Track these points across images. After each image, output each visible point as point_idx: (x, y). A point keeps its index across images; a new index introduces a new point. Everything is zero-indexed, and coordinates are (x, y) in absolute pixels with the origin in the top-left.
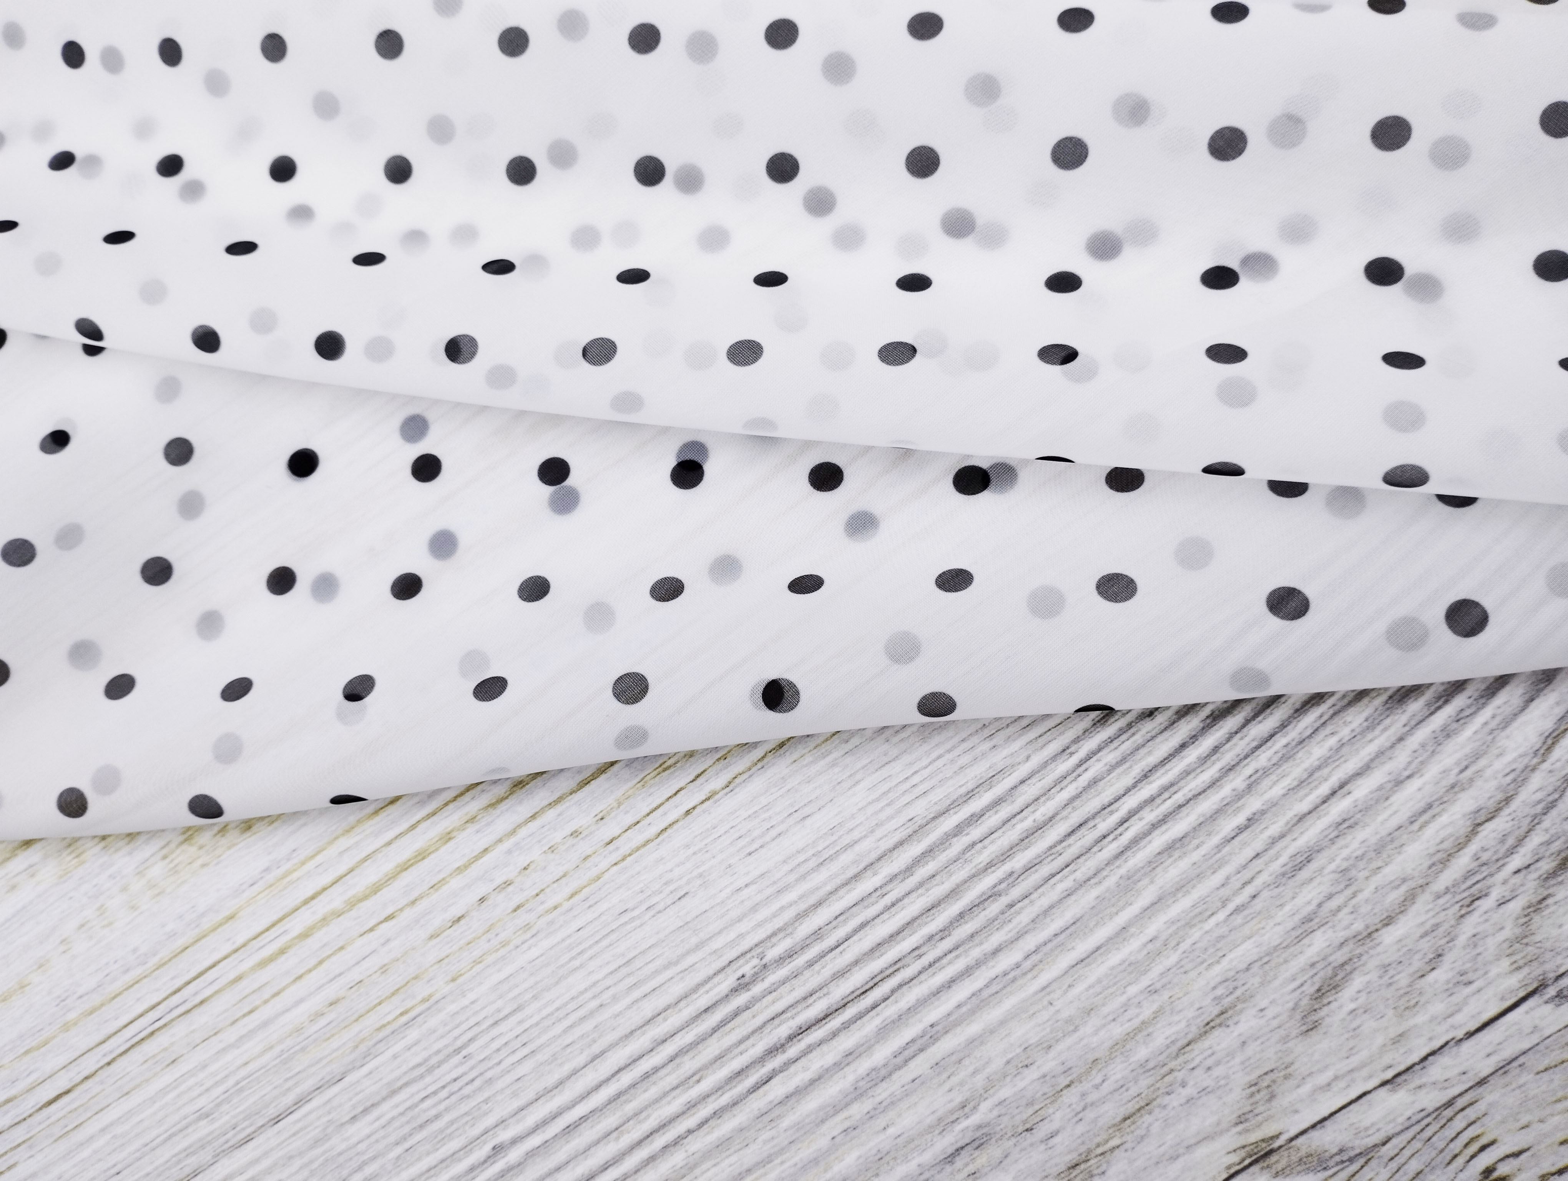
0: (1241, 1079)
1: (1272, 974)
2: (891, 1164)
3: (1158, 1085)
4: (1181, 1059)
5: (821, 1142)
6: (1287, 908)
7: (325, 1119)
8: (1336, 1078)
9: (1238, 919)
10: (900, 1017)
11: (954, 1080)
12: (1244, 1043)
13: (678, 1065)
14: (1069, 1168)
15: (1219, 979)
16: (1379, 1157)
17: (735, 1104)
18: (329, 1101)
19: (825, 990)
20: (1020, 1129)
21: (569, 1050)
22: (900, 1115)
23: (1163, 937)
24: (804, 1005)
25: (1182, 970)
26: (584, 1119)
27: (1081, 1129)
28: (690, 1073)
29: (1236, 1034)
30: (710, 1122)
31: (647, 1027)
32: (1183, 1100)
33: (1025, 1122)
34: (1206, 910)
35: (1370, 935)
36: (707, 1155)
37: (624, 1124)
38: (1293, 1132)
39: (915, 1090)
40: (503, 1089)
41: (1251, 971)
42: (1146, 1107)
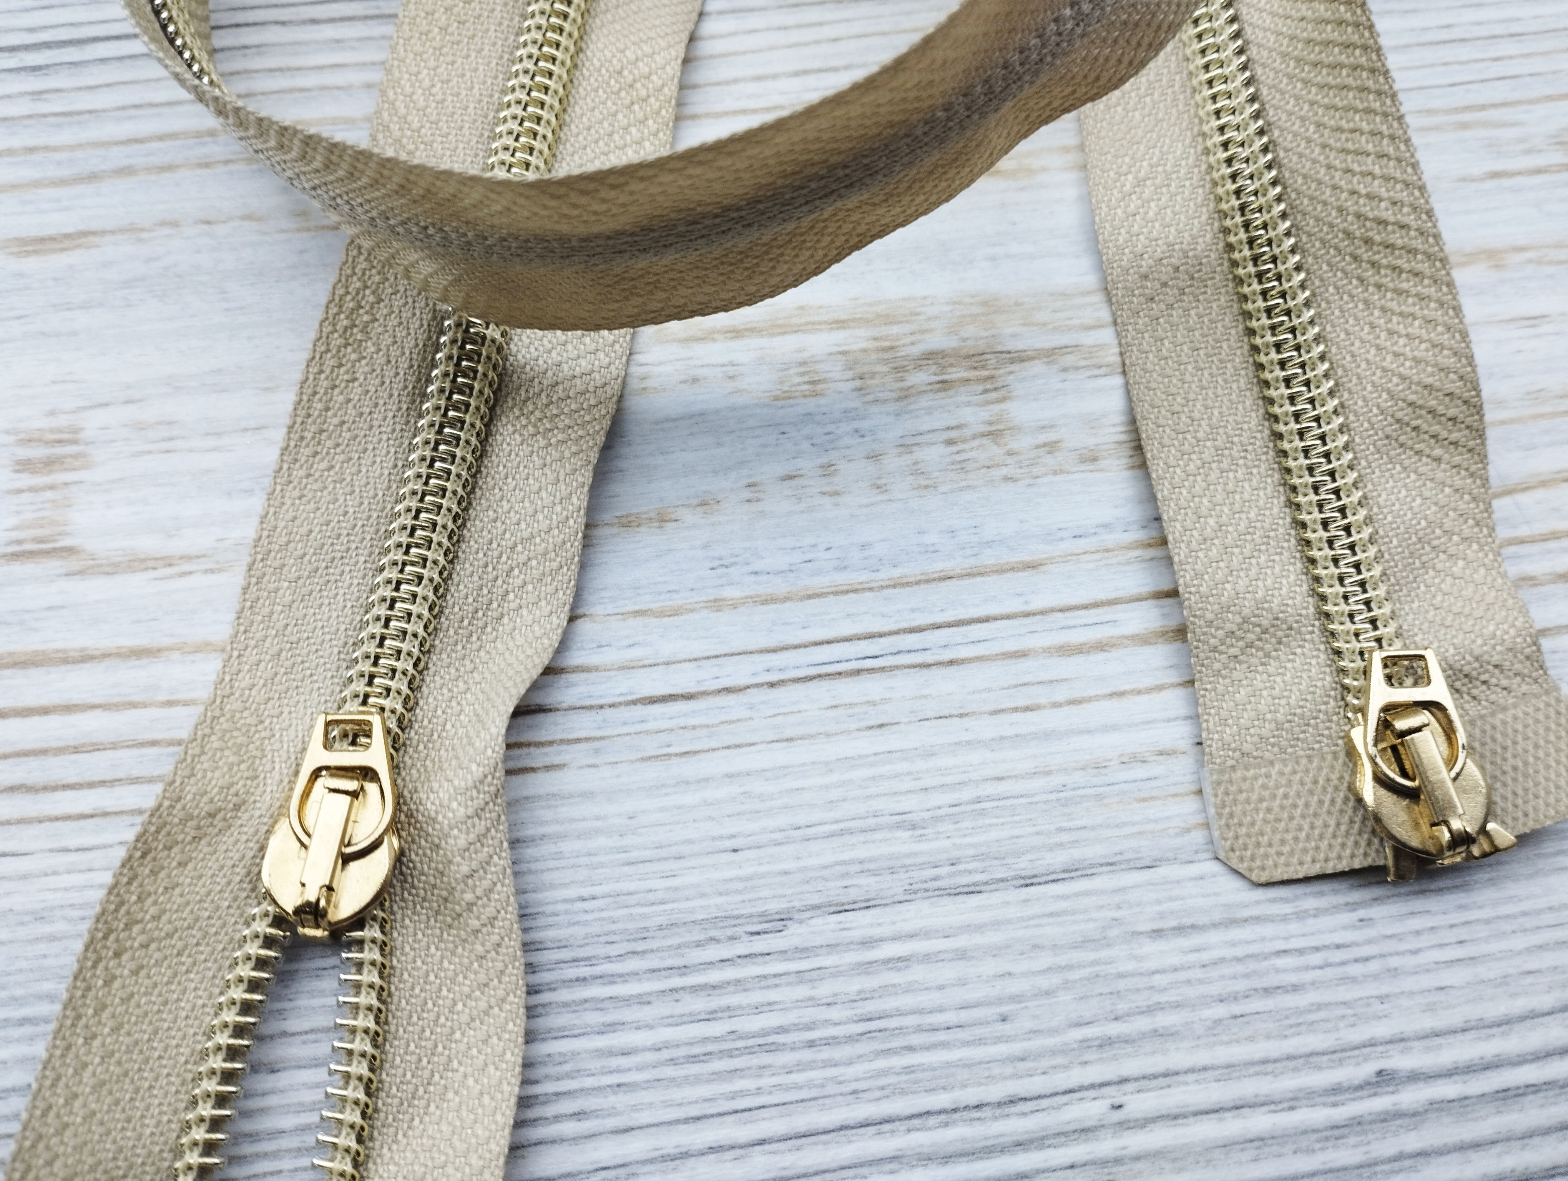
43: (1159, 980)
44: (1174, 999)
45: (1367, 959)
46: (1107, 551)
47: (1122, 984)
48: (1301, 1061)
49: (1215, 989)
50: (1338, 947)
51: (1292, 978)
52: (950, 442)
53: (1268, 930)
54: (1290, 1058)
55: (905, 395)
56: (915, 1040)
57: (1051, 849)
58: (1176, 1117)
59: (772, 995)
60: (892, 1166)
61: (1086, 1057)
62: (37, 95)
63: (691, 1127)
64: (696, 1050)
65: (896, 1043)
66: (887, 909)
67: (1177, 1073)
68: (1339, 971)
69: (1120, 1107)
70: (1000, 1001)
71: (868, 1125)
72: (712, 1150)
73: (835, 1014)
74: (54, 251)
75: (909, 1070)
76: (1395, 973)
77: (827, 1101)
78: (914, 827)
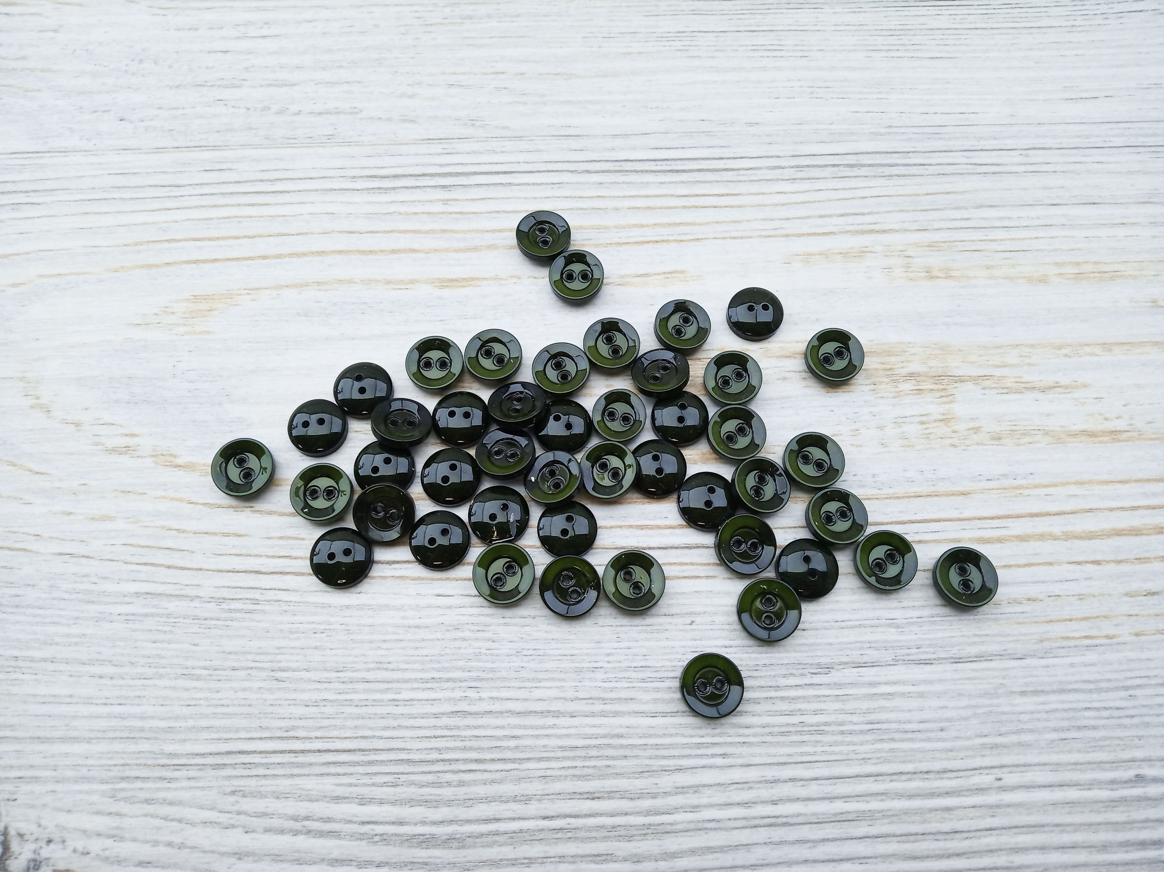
43: (1023, 717)
44: (1030, 727)
45: (1132, 717)
46: (1005, 489)
47: (1004, 717)
48: (1095, 765)
49: (1052, 724)
50: (1118, 709)
51: (1092, 723)
52: (922, 423)
53: (1082, 696)
54: (1089, 763)
55: (898, 395)
56: (897, 736)
57: (970, 645)
58: (1029, 787)
59: (822, 706)
60: (883, 797)
61: (983, 753)
62: (446, 202)
63: (781, 768)
64: (783, 729)
65: (884, 737)
66: (883, 668)
67: (1030, 765)
68: (1118, 721)
69: (1000, 779)
70: (940, 720)
71: (871, 776)
72: (791, 780)
73: (855, 718)
74: (457, 287)
75: (892, 750)
76: (1147, 725)
77: (850, 762)
78: (898, 627)
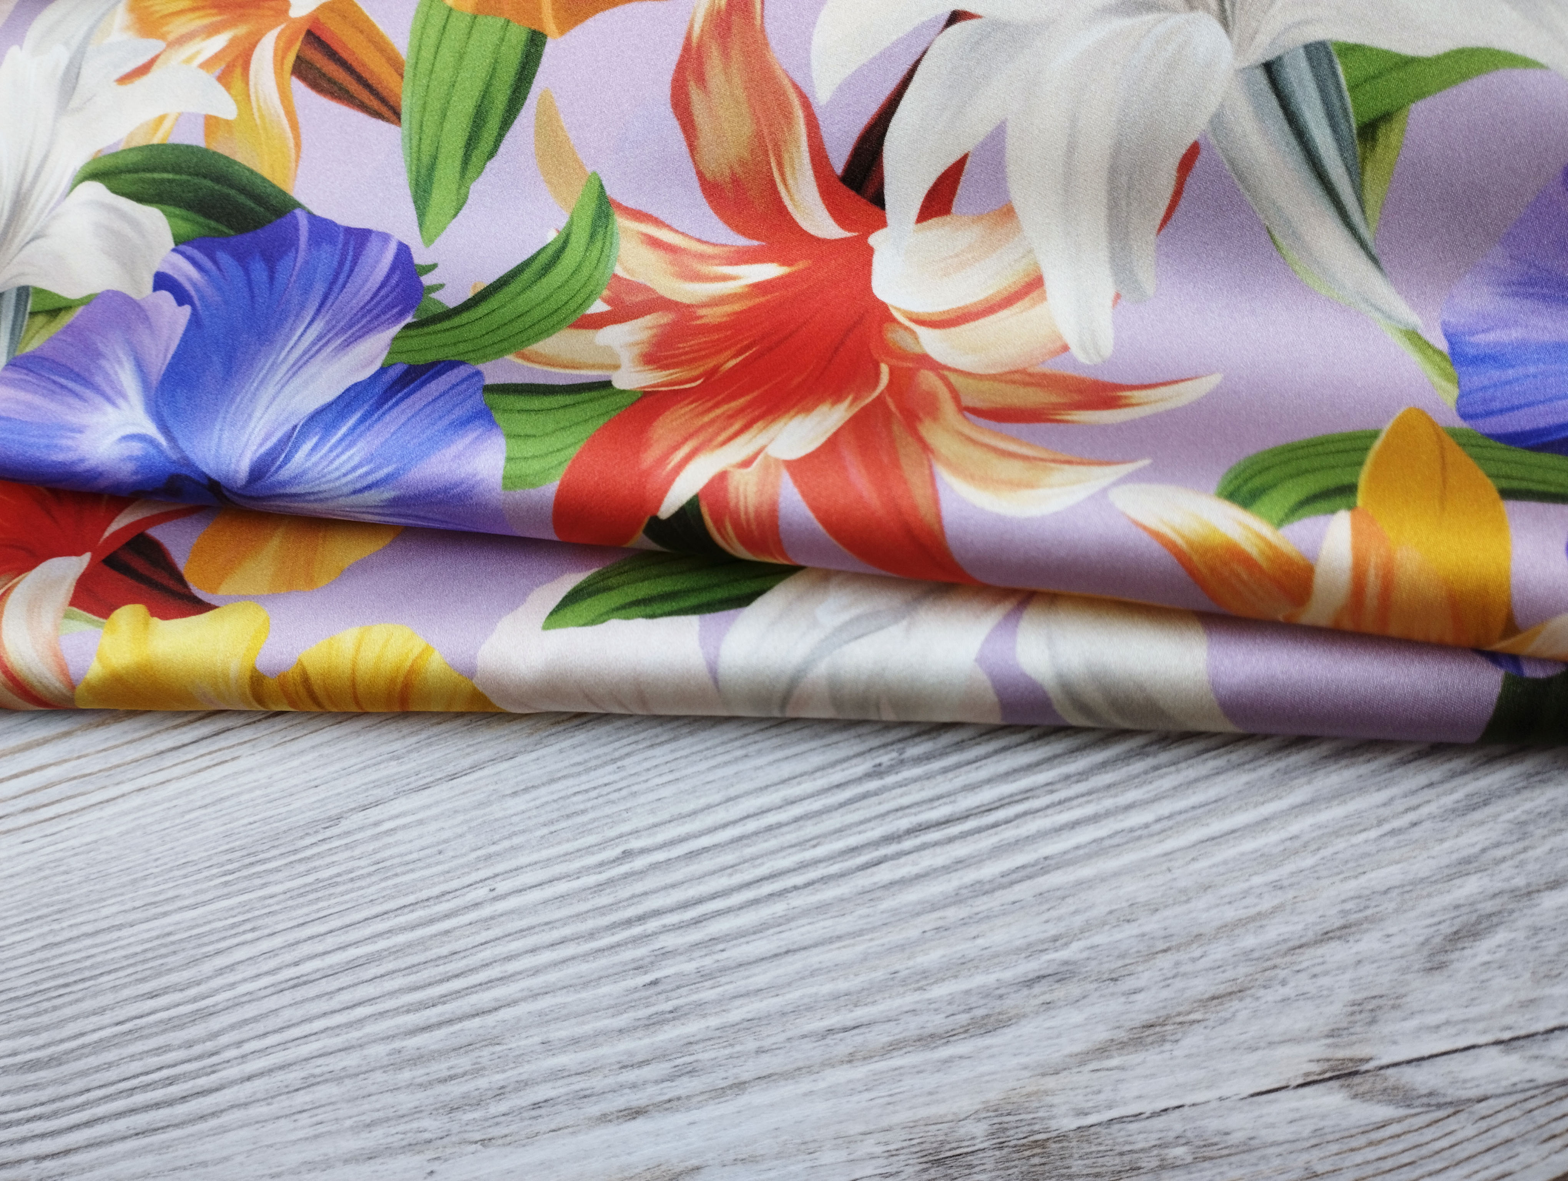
0: (1345, 995)
1: (1410, 904)
2: (973, 970)
3: (1257, 976)
4: (1288, 959)
5: (912, 932)
6: (1447, 845)
7: (491, 788)
8: (1448, 1023)
9: (1391, 842)
10: (1017, 842)
11: (1054, 913)
12: (1359, 962)
13: (800, 828)
14: (1144, 1027)
15: (1352, 894)
16: (1471, 1113)
17: (842, 875)
18: (499, 773)
19: (952, 798)
20: (1106, 976)
21: (708, 786)
22: (992, 930)
23: (1306, 838)
24: (929, 806)
25: (1316, 875)
26: (706, 850)
27: (1165, 994)
28: (809, 836)
29: (1354, 950)
30: (816, 886)
31: (781, 786)
32: (1279, 998)
33: (1112, 971)
34: (1359, 824)
35: (1529, 893)
36: (806, 912)
37: (739, 864)
38: (1385, 1061)
39: (1013, 912)
40: (643, 804)
41: (1389, 896)
42: (1238, 992)
